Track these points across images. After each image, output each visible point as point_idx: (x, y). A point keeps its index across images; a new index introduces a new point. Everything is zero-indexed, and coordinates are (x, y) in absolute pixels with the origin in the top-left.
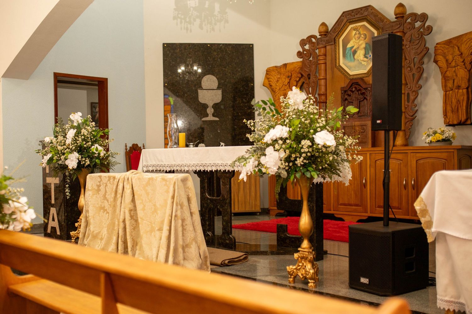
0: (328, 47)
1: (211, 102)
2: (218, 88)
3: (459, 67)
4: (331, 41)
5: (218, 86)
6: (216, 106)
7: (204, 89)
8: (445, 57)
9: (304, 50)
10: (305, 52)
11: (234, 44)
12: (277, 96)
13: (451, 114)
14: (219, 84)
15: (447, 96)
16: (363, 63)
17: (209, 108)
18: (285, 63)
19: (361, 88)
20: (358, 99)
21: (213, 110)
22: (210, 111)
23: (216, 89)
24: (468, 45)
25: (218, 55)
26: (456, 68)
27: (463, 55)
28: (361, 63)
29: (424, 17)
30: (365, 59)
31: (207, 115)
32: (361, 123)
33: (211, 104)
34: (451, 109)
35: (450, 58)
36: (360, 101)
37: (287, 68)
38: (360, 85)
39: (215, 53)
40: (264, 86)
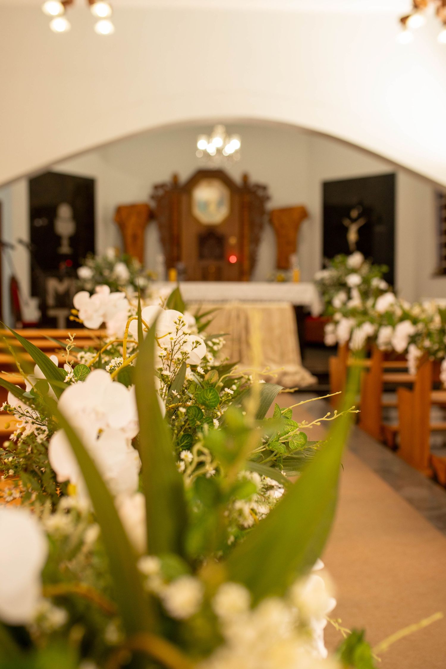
4: (186, 191)
9: (156, 194)
10: (159, 197)
12: (128, 233)
13: (284, 262)
24: (297, 215)
30: (217, 211)
32: (217, 264)
38: (215, 233)
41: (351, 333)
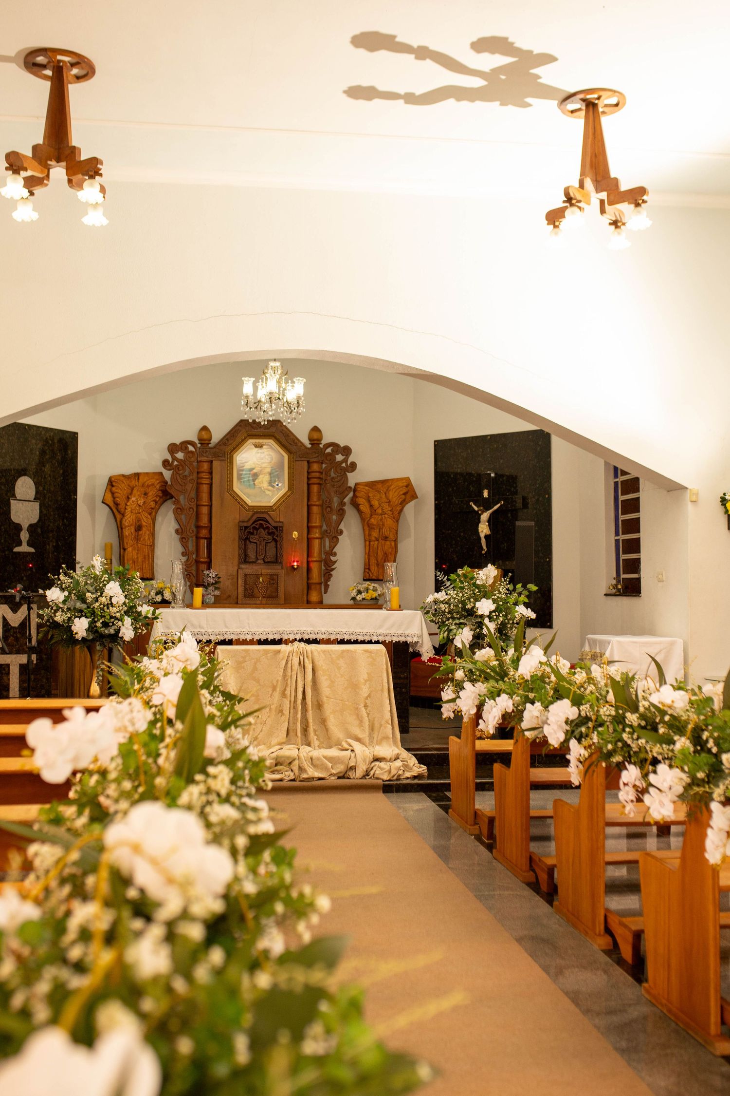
0: (216, 464)
1: (26, 521)
2: (35, 499)
3: (386, 515)
4: (221, 455)
5: (35, 496)
6: (32, 528)
7: (18, 498)
8: (369, 502)
9: (174, 458)
10: (176, 463)
11: (56, 429)
12: (127, 521)
13: (376, 568)
14: (37, 493)
15: (371, 546)
16: (267, 492)
17: (23, 531)
18: (136, 472)
19: (269, 525)
20: (264, 540)
21: (27, 535)
22: (24, 536)
23: (32, 499)
24: (396, 493)
25: (37, 445)
26: (383, 516)
27: (391, 503)
28: (264, 492)
29: (347, 451)
30: (270, 488)
31: (20, 544)
32: (270, 571)
33: (25, 525)
34: (376, 562)
35: (375, 503)
36: (266, 543)
37: (141, 480)
38: (267, 521)
39: (34, 441)
40: (103, 502)
41: (480, 707)
